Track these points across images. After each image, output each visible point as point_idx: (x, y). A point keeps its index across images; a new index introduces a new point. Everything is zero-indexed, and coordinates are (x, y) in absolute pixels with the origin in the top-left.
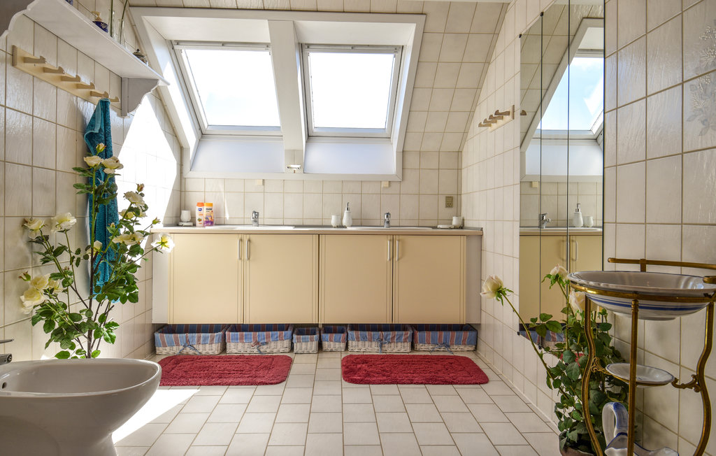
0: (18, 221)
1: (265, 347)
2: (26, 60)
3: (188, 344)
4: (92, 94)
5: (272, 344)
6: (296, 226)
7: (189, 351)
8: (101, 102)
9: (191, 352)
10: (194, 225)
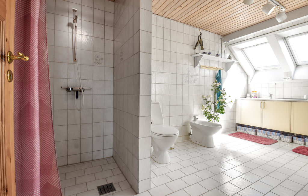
0: (201, 96)
1: (270, 136)
2: (203, 67)
3: (245, 130)
4: (217, 69)
5: (273, 136)
6: (286, 99)
7: (245, 132)
8: (219, 70)
9: (246, 133)
10: (251, 98)
